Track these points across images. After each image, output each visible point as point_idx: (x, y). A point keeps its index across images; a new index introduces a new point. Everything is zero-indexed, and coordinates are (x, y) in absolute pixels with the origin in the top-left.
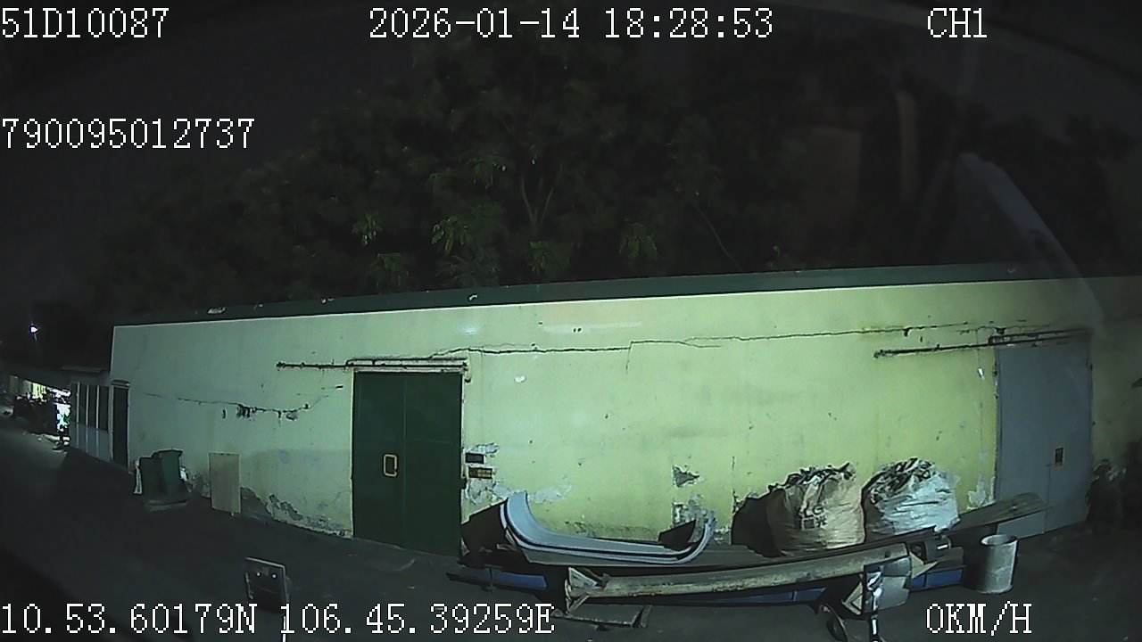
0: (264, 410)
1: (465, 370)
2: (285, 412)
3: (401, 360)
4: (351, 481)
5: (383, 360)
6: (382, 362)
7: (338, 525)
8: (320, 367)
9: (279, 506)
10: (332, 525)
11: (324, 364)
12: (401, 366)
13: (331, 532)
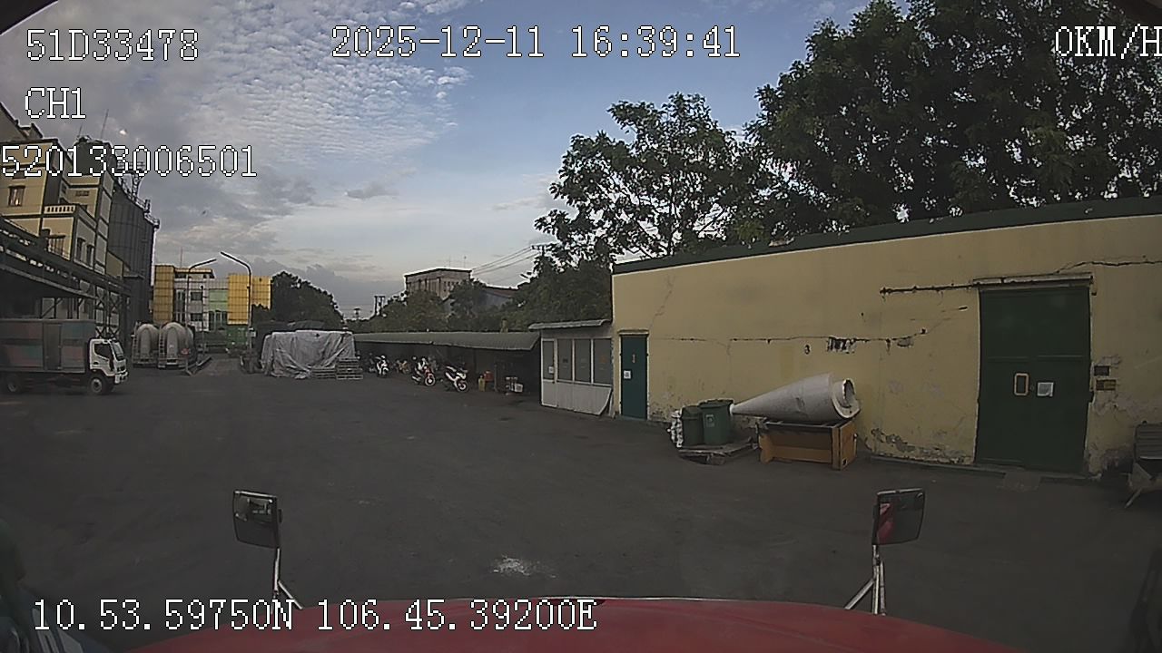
0: (866, 341)
1: (1091, 283)
2: (894, 339)
3: (1032, 276)
4: (977, 405)
5: (1013, 277)
6: (1012, 280)
7: (957, 452)
8: (938, 289)
9: (884, 440)
10: (951, 452)
11: (942, 286)
12: (1032, 282)
13: (947, 461)
